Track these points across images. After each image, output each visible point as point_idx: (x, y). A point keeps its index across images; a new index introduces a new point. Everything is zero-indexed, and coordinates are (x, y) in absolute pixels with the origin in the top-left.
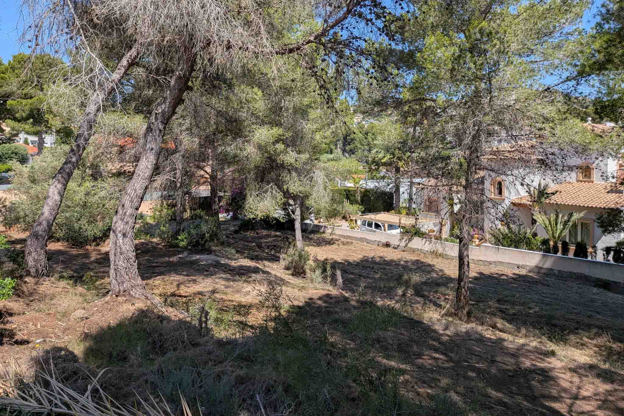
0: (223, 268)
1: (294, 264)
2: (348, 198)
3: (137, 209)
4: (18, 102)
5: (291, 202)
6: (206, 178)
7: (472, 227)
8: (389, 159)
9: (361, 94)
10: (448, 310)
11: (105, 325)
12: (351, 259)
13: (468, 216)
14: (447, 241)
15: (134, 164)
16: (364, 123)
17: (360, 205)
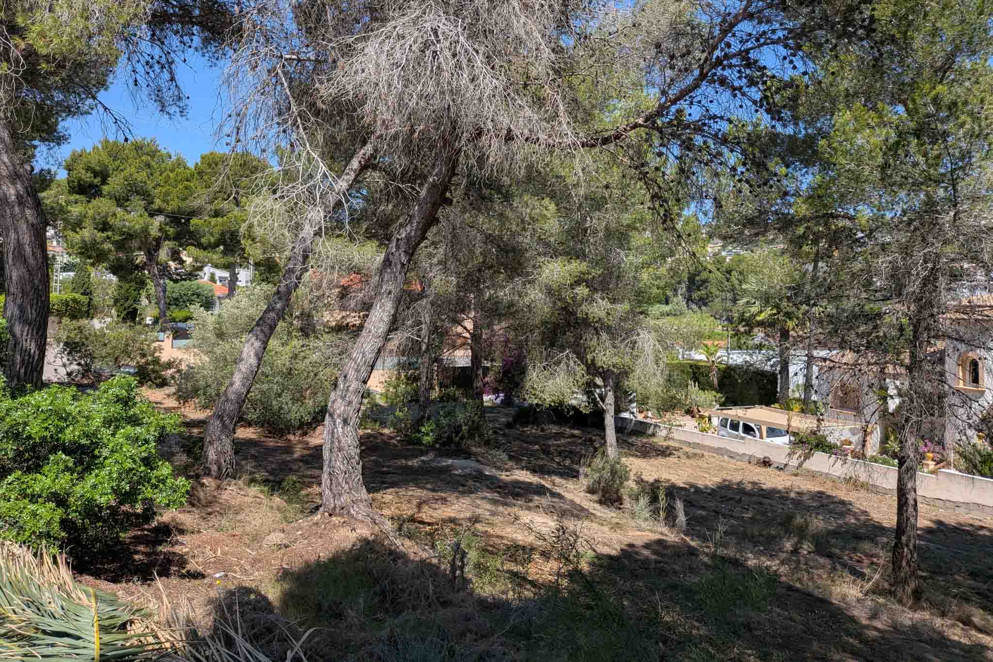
0: (488, 483)
1: (602, 484)
2: (696, 379)
3: (365, 382)
4: (205, 221)
5: (599, 381)
6: (464, 337)
7: (923, 438)
8: (770, 315)
9: (721, 207)
10: (877, 584)
11: (313, 558)
12: (700, 483)
13: (914, 418)
14: (876, 461)
15: (361, 314)
16: (724, 254)
17: (717, 392)
